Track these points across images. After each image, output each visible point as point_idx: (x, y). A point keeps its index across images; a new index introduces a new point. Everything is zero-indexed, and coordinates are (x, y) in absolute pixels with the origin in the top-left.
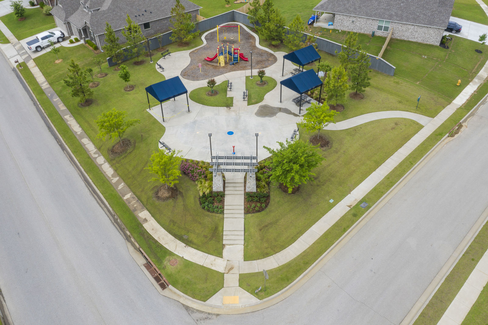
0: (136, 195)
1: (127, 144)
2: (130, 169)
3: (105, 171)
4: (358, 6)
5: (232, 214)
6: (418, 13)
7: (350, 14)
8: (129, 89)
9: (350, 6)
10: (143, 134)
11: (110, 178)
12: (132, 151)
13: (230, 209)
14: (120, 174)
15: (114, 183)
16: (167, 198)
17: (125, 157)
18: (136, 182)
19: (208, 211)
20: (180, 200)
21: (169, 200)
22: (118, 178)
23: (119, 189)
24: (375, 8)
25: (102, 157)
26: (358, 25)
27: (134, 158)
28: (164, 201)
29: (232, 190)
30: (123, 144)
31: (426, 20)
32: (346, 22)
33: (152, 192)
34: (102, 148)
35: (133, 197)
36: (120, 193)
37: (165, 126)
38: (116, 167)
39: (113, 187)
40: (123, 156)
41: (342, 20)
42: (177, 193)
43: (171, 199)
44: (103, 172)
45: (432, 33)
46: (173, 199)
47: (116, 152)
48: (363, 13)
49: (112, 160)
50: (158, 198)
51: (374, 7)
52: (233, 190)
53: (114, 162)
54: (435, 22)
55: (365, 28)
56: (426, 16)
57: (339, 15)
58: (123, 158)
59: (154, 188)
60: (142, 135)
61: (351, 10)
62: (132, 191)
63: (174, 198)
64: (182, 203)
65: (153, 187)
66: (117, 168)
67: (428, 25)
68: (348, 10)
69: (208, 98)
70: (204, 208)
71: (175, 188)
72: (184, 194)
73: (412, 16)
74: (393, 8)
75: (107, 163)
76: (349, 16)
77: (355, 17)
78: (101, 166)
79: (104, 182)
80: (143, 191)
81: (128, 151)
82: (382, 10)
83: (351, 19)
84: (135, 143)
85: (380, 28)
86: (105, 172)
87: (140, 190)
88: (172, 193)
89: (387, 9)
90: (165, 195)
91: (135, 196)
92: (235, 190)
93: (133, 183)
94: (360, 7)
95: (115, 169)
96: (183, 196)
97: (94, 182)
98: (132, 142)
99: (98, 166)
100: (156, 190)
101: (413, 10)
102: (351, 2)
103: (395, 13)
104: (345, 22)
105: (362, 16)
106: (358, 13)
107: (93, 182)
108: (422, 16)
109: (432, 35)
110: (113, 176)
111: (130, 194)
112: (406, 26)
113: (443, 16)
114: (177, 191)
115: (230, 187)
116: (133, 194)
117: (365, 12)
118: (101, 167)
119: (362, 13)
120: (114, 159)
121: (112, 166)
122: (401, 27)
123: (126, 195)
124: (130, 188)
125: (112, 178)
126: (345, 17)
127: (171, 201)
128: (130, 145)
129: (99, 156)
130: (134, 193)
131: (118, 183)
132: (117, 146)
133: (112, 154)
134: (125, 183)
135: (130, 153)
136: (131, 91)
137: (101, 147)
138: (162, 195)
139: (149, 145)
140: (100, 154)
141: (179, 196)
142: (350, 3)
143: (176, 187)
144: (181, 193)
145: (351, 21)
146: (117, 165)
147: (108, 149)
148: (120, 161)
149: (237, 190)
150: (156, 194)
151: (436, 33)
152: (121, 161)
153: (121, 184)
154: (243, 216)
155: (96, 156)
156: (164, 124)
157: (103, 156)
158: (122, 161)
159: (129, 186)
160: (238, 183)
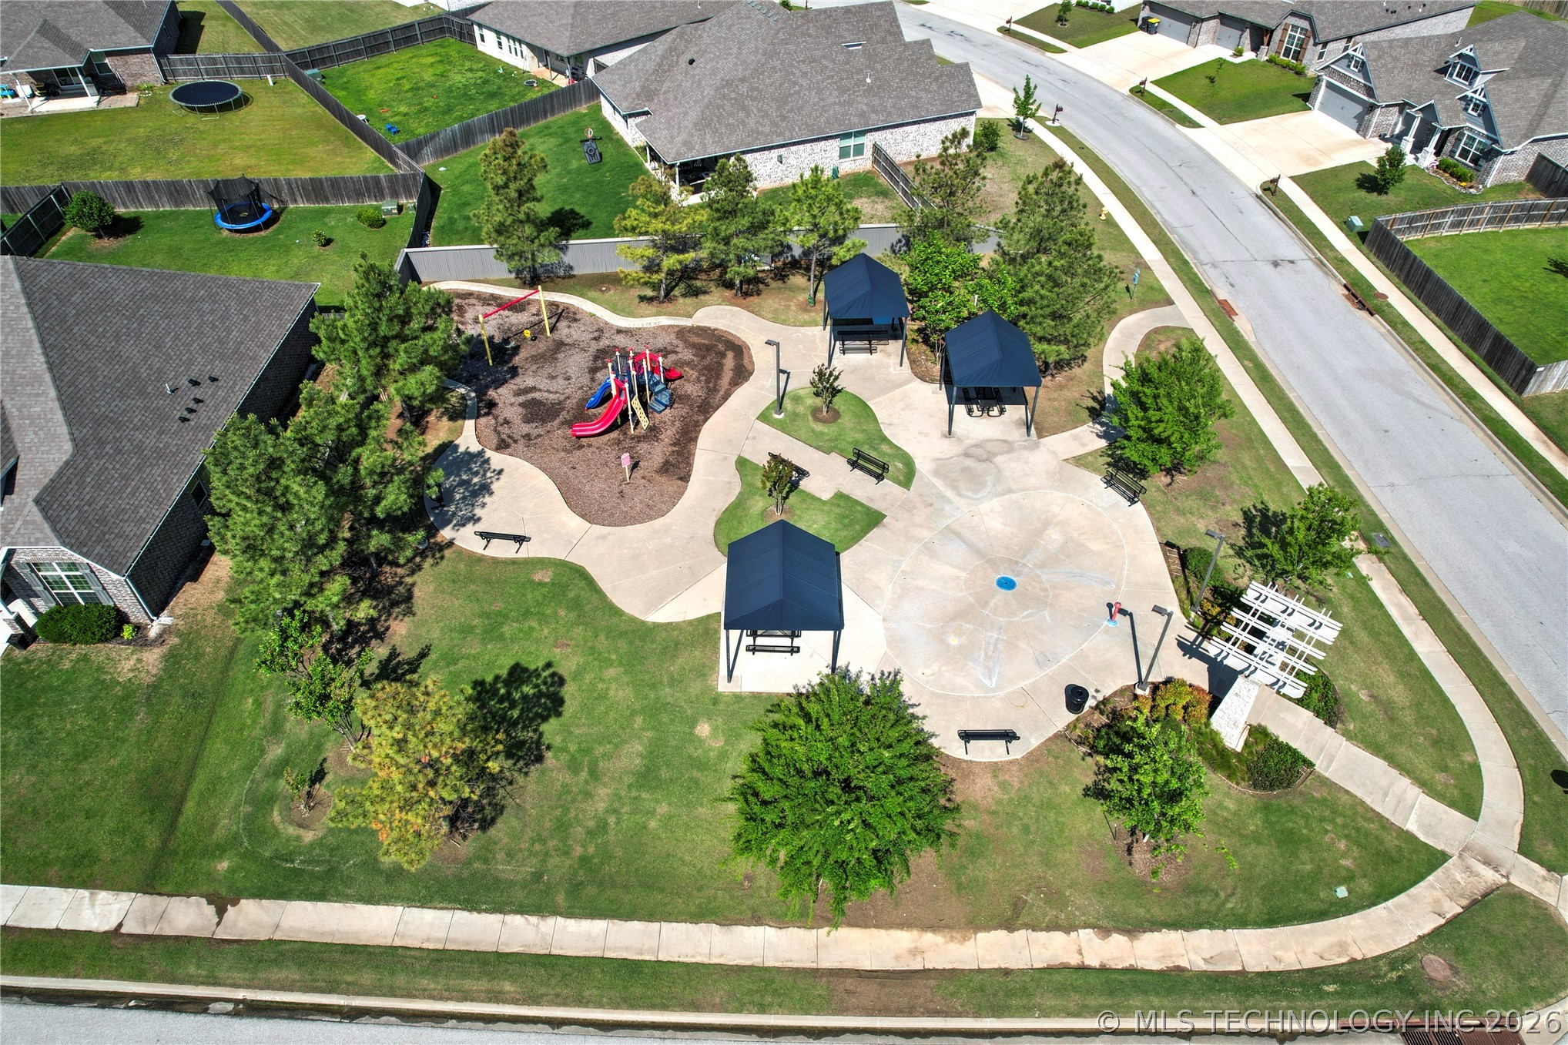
4: (776, 117)
6: (912, 90)
7: (772, 142)
9: (758, 122)
24: (818, 109)
26: (794, 162)
31: (938, 102)
32: (762, 165)
48: (799, 129)
51: (815, 105)
54: (956, 101)
56: (930, 92)
61: (767, 129)
67: (947, 111)
68: (759, 133)
73: (904, 101)
74: (857, 96)
76: (767, 149)
77: (784, 145)
83: (775, 154)
85: (844, 153)
89: (845, 100)
94: (783, 117)
101: (898, 87)
104: (759, 167)
105: (801, 137)
108: (923, 94)
112: (901, 129)
113: (961, 82)
117: (802, 125)
122: (890, 136)
126: (758, 155)
142: (755, 114)
145: (777, 160)
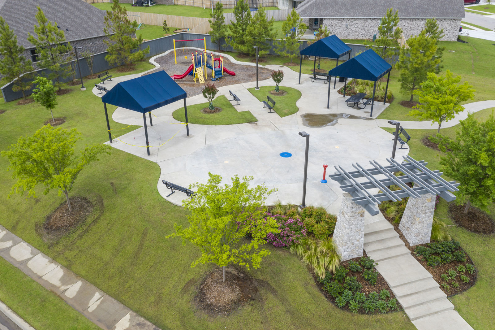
0: (145, 317)
1: (82, 206)
2: (107, 256)
3: (40, 274)
4: (350, 7)
5: (422, 304)
6: (425, 5)
7: (343, 16)
8: (54, 123)
9: (340, 8)
10: (114, 181)
11: (59, 287)
12: (99, 218)
13: (411, 294)
14: (83, 273)
15: (74, 298)
16: (236, 304)
17: (85, 232)
18: (131, 282)
19: (361, 311)
20: (271, 301)
21: (240, 308)
22: (79, 284)
23: (90, 310)
24: (371, 7)
25: (24, 244)
26: (354, 29)
27: (109, 229)
28: (228, 315)
29: (381, 250)
30: (73, 208)
31: (438, 12)
32: (338, 27)
33: (186, 297)
34: (20, 226)
35: (139, 324)
36: (99, 321)
37: (155, 162)
38: (66, 258)
39: (75, 309)
40: (78, 233)
41: (332, 26)
42: (253, 285)
43: (246, 304)
44: (35, 279)
45: (448, 26)
46: (252, 302)
47: (57, 227)
48: (359, 13)
49: (51, 246)
50: (211, 309)
51: (371, 5)
52: (382, 248)
53: (59, 248)
54: (449, 13)
55: (364, 33)
56: (436, 7)
57: (328, 20)
58: (80, 236)
59: (187, 286)
60: (112, 184)
61: (343, 11)
62: (129, 307)
63: (254, 300)
64: (282, 308)
65: (182, 285)
66: (70, 261)
67: (442, 16)
68: (338, 12)
69: (208, 116)
70: (346, 307)
71: (242, 275)
72: (273, 284)
73: (419, 9)
74: (394, 4)
75: (40, 254)
76: (341, 20)
77: (349, 19)
78: (27, 263)
79: (45, 301)
80: (159, 300)
81: (89, 220)
82: (381, 7)
83: (345, 23)
84: (100, 200)
86: (40, 277)
87: (152, 299)
88: (241, 287)
89: (387, 5)
90: (226, 297)
91: (143, 319)
92: (388, 248)
93: (127, 286)
94: (353, 8)
95: (67, 263)
96: (274, 291)
97: (14, 307)
98: (94, 200)
99: (17, 265)
100: (193, 290)
101: (419, 3)
102: (340, 3)
103: (398, 8)
104: (336, 28)
105: (358, 16)
106: (352, 14)
107: (10, 308)
108: (431, 8)
109: (447, 29)
110: (64, 281)
111: (128, 316)
112: (414, 22)
113: (456, 5)
114: (251, 282)
115: (371, 243)
116: (134, 314)
117: (361, 12)
118: (27, 266)
119: (357, 13)
120: (57, 243)
121: (54, 259)
122: (408, 25)
123: (116, 321)
124: (122, 302)
125: (63, 288)
126: (336, 22)
127: (247, 308)
128: (88, 206)
129: (15, 243)
130: (138, 312)
131: (83, 296)
132: (58, 214)
133: (48, 233)
134: (102, 293)
135: (95, 221)
136: (60, 125)
137: (17, 223)
138: (219, 300)
139: (136, 198)
140: (17, 239)
141: (262, 292)
142: (340, 5)
143: (243, 273)
144: (264, 284)
145: (344, 26)
146: (69, 254)
147: (36, 225)
148: (73, 243)
149: (391, 248)
150: (198, 300)
151: (452, 26)
152: (77, 244)
153: (92, 295)
154: (449, 304)
155: (9, 244)
156: (151, 159)
157: (26, 241)
158: (79, 242)
159: (117, 297)
160: (382, 231)
